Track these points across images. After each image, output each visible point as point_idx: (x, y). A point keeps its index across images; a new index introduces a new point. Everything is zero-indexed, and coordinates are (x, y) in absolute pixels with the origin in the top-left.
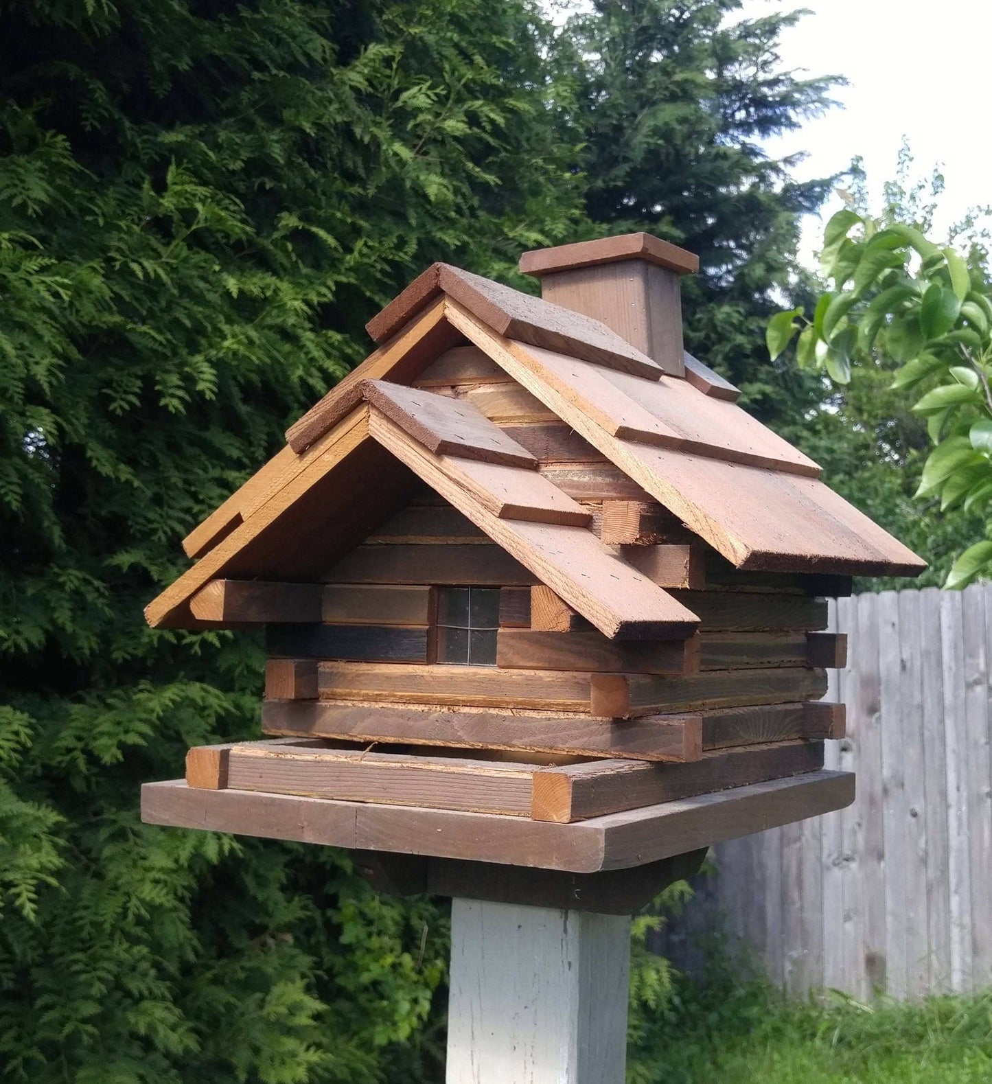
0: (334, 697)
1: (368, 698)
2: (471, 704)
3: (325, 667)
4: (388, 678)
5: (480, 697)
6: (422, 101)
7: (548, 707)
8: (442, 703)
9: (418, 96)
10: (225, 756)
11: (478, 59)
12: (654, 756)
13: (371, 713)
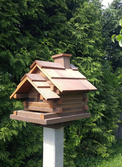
0: (30, 105)
1: (33, 106)
2: (41, 106)
3: (29, 102)
4: (34, 103)
5: (42, 106)
6: (77, 26)
7: (47, 107)
8: (39, 106)
9: (77, 25)
10: (17, 112)
11: (86, 18)
12: (56, 112)
13: (33, 107)
